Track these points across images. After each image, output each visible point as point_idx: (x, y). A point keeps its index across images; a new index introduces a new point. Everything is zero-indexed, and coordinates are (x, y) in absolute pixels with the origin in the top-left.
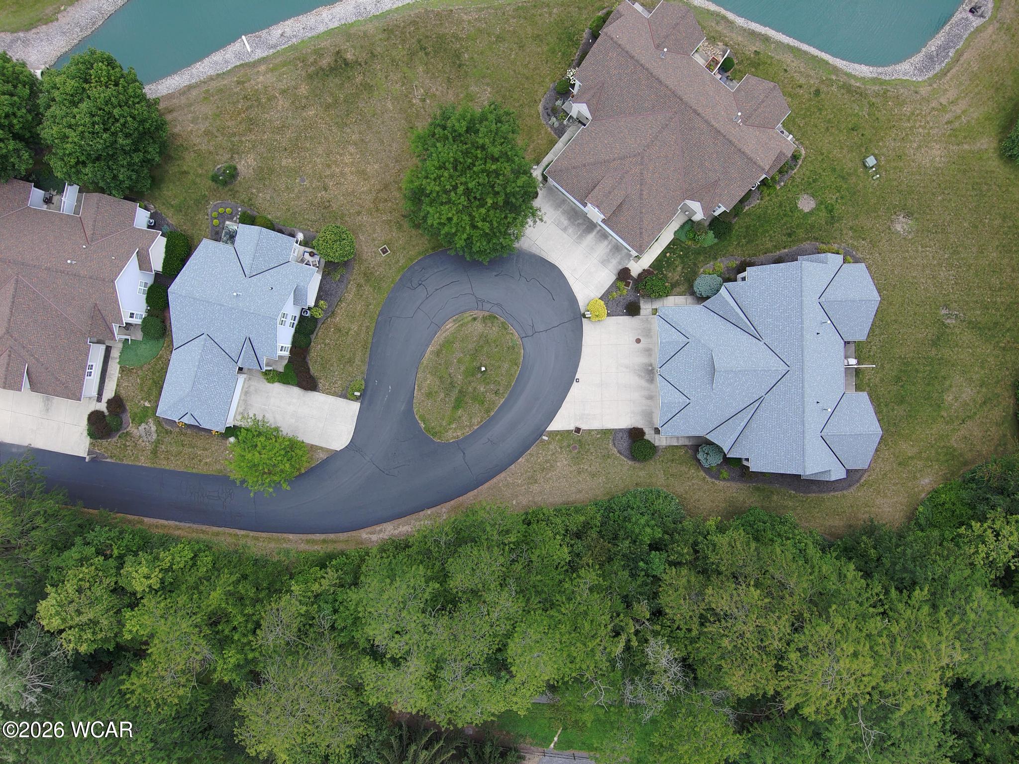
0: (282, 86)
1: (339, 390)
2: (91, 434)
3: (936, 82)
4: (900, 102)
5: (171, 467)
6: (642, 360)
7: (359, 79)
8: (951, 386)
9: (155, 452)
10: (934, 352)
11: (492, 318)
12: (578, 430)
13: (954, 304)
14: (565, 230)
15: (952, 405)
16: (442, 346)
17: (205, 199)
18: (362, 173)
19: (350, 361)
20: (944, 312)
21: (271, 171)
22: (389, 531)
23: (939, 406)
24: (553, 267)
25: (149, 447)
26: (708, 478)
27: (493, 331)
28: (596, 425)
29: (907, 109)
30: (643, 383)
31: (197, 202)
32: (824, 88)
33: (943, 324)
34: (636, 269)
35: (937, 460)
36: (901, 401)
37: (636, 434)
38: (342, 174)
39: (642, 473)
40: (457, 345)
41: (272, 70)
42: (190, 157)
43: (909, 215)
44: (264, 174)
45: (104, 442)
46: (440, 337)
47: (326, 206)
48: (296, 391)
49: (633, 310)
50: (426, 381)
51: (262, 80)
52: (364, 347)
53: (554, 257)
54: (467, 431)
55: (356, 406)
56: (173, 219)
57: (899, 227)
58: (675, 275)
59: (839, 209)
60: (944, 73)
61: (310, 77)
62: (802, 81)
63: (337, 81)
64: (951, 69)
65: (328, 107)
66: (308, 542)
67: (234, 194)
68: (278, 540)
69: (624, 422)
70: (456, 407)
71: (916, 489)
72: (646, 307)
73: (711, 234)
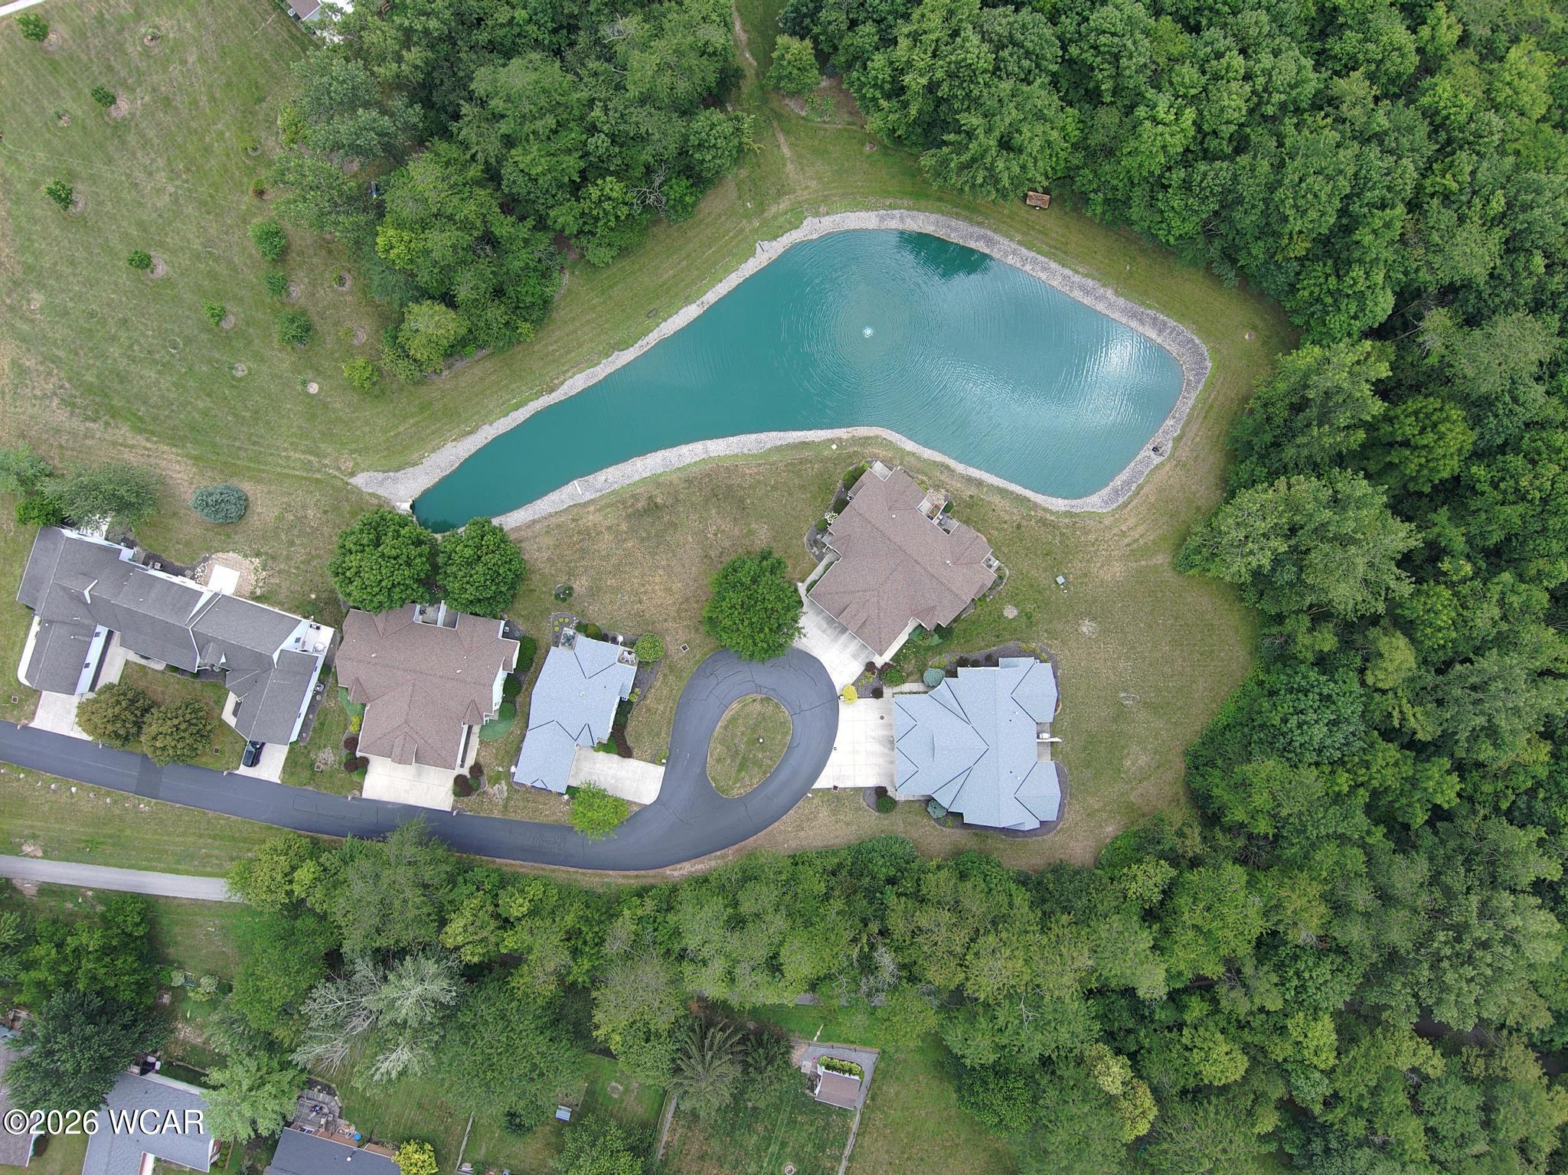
0: (608, 523)
1: (649, 757)
2: (455, 794)
3: (1118, 513)
4: (1086, 532)
5: (519, 818)
6: (885, 733)
7: (666, 518)
8: (1129, 754)
9: (505, 807)
10: (1114, 727)
11: (768, 699)
12: (835, 788)
13: (1131, 689)
14: (824, 631)
15: (1130, 769)
16: (729, 722)
17: (547, 611)
18: (668, 590)
19: (658, 735)
20: (1123, 696)
21: (599, 589)
22: (687, 869)
23: (1119, 771)
24: (816, 660)
25: (501, 803)
26: (937, 826)
27: (769, 710)
28: (849, 784)
29: (1092, 537)
30: (886, 751)
31: (542, 612)
32: (1024, 523)
33: (1122, 705)
34: (880, 661)
35: (1119, 813)
36: (1088, 765)
37: (881, 792)
38: (654, 591)
39: (886, 822)
40: (740, 721)
41: (599, 510)
42: (536, 578)
43: (1093, 619)
44: (594, 592)
45: (466, 799)
46: (727, 715)
47: (640, 615)
48: (616, 757)
49: (877, 694)
50: (717, 749)
51: (592, 518)
52: (669, 723)
53: (816, 653)
54: (749, 790)
55: (662, 769)
56: (522, 626)
57: (1085, 629)
58: (910, 666)
59: (1037, 616)
60: (1125, 505)
61: (629, 516)
62: (1007, 518)
63: (650, 520)
64: (1133, 501)
65: (643, 540)
66: (624, 877)
67: (571, 607)
68: (600, 876)
69: (870, 781)
70: (739, 771)
71: (1102, 836)
72: (887, 691)
73: (936, 637)
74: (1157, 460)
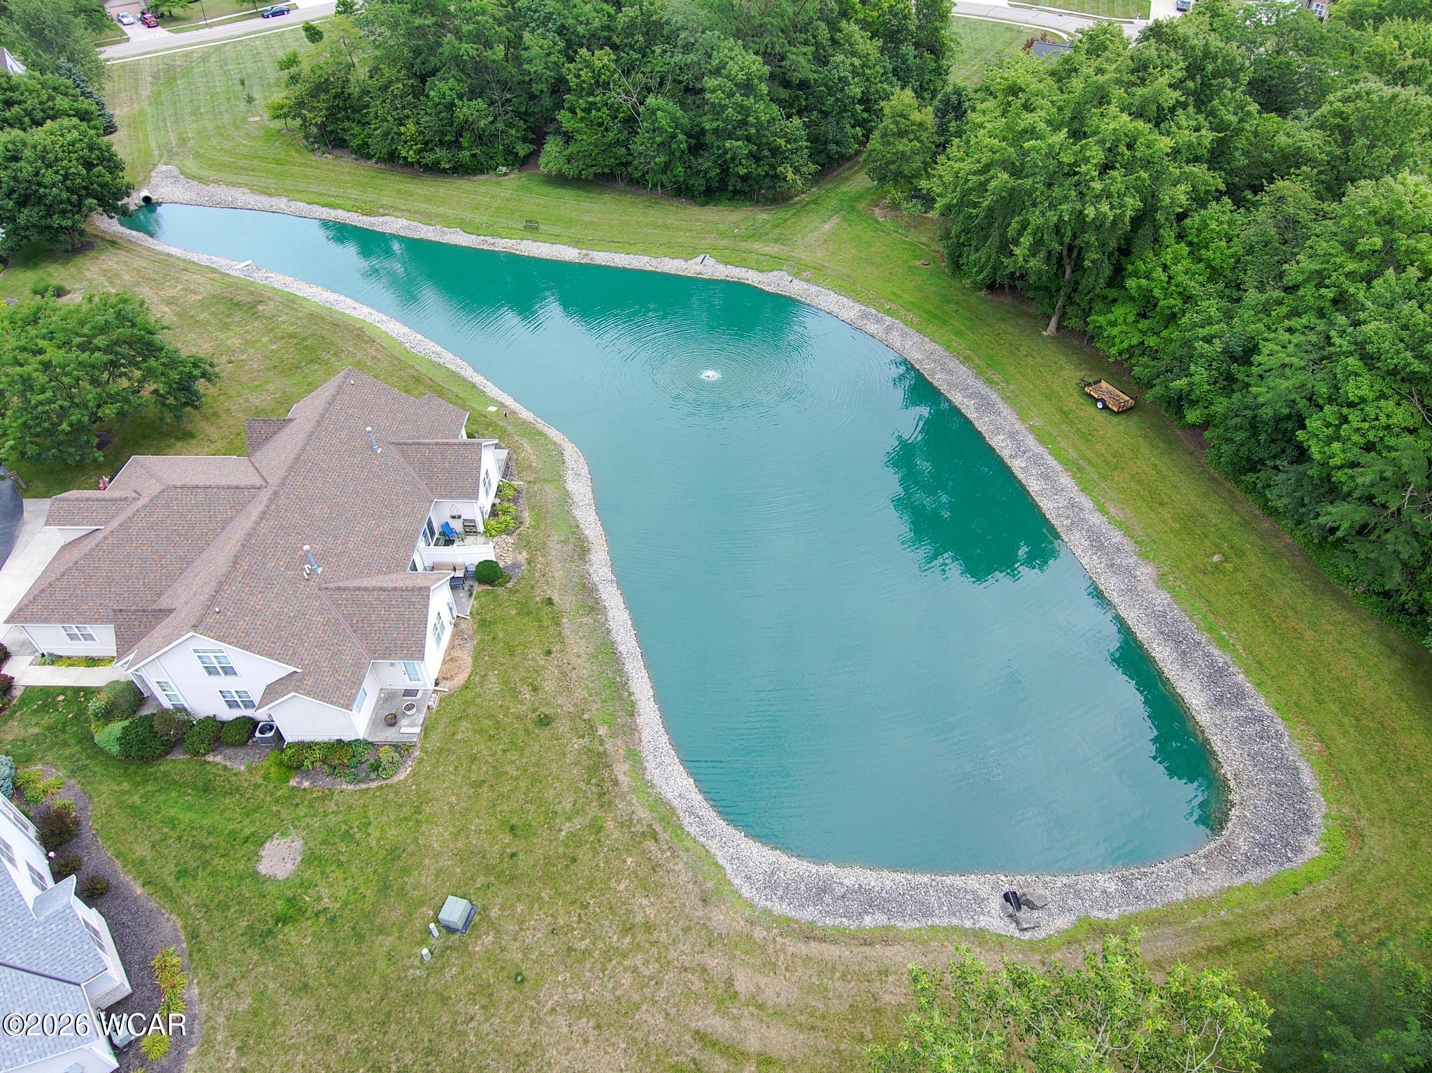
3: (769, 929)
4: (651, 880)
29: (647, 908)
32: (562, 727)
59: (299, 934)
60: (808, 934)
62: (549, 686)
64: (835, 942)
74: (994, 919)
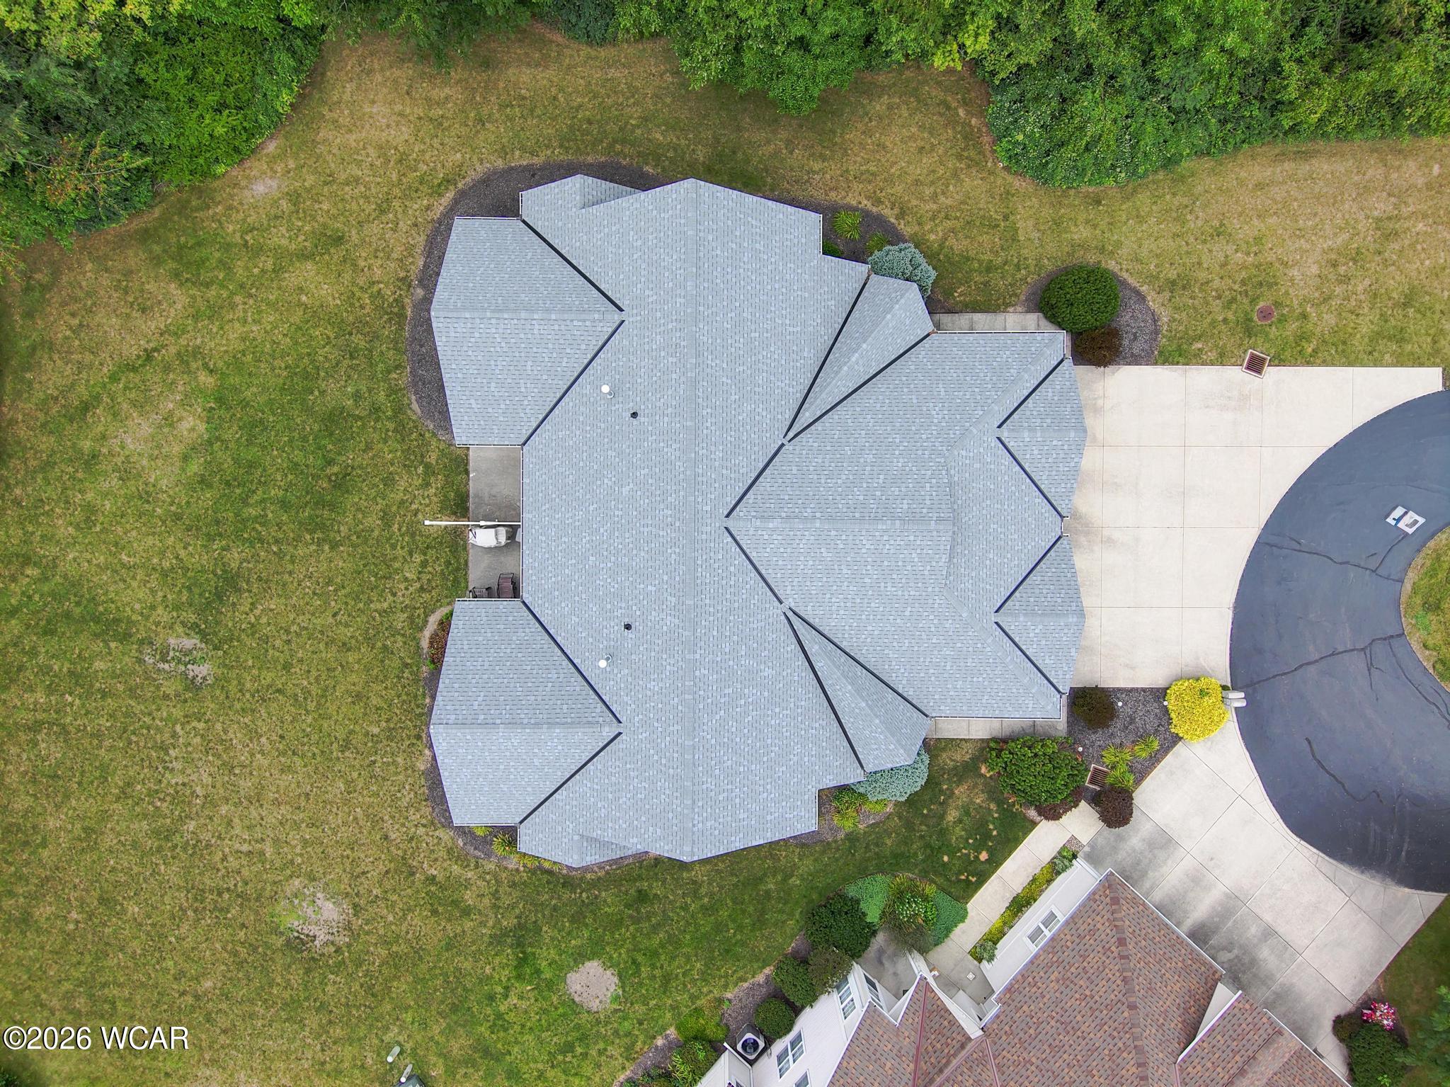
8: (185, 458)
10: (235, 557)
12: (1256, 366)
13: (170, 691)
15: (182, 404)
20: (201, 670)
23: (220, 400)
26: (890, 214)
28: (1205, 378)
33: (204, 636)
34: (1077, 824)
35: (227, 247)
36: (334, 420)
39: (1081, 233)
43: (298, 944)
49: (1089, 706)
57: (330, 911)
59: (499, 967)
71: (292, 164)
72: (1051, 711)
